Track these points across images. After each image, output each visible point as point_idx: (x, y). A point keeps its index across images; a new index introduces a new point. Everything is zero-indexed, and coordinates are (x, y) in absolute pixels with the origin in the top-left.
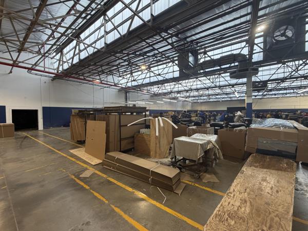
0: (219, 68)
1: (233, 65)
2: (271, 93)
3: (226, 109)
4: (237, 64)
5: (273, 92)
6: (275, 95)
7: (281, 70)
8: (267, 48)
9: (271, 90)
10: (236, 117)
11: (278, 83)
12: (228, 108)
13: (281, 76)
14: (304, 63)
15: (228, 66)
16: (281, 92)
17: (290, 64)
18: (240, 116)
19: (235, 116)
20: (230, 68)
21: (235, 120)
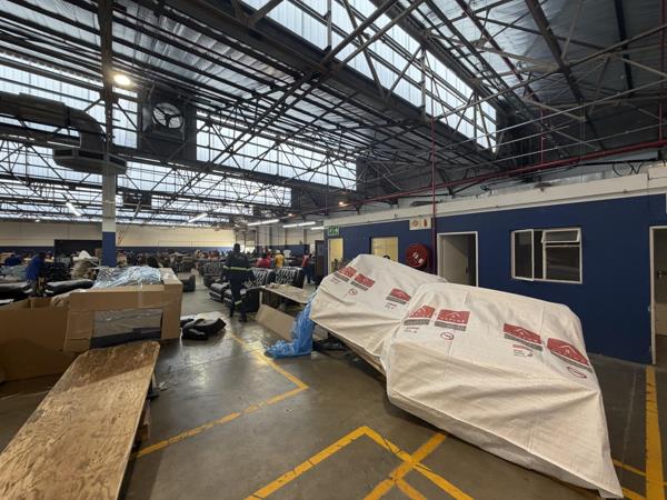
0: (16, 122)
1: (64, 131)
2: (158, 216)
3: (52, 244)
4: (75, 133)
5: (163, 216)
6: (165, 220)
7: (170, 179)
8: (144, 128)
9: (158, 211)
10: (77, 266)
11: (168, 201)
12: (57, 242)
13: (171, 189)
14: (197, 176)
15: (51, 129)
16: (174, 217)
17: (183, 172)
18: (87, 263)
19: (72, 264)
20: (55, 136)
21: (72, 273)
